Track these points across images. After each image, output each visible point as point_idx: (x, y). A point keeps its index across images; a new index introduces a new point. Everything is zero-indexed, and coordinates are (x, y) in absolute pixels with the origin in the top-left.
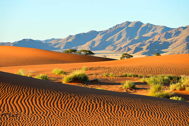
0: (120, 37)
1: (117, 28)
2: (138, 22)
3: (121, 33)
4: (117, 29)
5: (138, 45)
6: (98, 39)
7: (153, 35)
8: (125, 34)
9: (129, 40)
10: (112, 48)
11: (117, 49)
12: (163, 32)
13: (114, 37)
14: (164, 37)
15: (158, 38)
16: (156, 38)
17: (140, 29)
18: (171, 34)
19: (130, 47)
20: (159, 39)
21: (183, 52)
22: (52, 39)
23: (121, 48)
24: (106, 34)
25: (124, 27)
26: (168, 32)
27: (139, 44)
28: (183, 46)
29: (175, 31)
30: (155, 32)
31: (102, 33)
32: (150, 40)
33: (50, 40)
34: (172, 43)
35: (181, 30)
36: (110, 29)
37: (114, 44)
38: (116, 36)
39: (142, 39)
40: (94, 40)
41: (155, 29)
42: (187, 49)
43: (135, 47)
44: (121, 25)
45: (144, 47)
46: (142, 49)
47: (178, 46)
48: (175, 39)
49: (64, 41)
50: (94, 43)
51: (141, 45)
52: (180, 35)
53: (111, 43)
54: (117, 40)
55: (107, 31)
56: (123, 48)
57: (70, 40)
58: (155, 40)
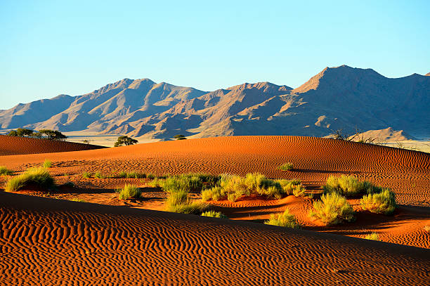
0: (113, 107)
1: (107, 91)
2: (145, 80)
3: (115, 100)
4: (108, 93)
5: (146, 121)
6: (73, 110)
7: (173, 103)
8: (124, 101)
9: (130, 112)
10: (99, 126)
11: (109, 128)
12: (189, 97)
13: (103, 107)
14: (192, 108)
15: (181, 109)
16: (178, 109)
17: (150, 92)
18: (203, 101)
19: (131, 124)
20: (183, 110)
21: (224, 134)
23: (116, 127)
24: (89, 102)
25: (120, 90)
26: (199, 98)
27: (148, 119)
28: (225, 122)
29: (211, 96)
30: (176, 97)
31: (81, 99)
32: (167, 112)
34: (205, 118)
35: (221, 95)
36: (96, 91)
37: (102, 119)
38: (106, 104)
39: (153, 110)
40: (66, 112)
41: (177, 93)
42: (230, 128)
43: (142, 124)
44: (116, 84)
45: (158, 125)
46: (153, 128)
47: (215, 123)
48: (211, 111)
49: (9, 114)
50: (65, 117)
51: (151, 121)
52: (219, 103)
53: (97, 117)
54: (109, 112)
55: (89, 96)
56: (120, 126)
57: (19, 113)
58: (176, 113)
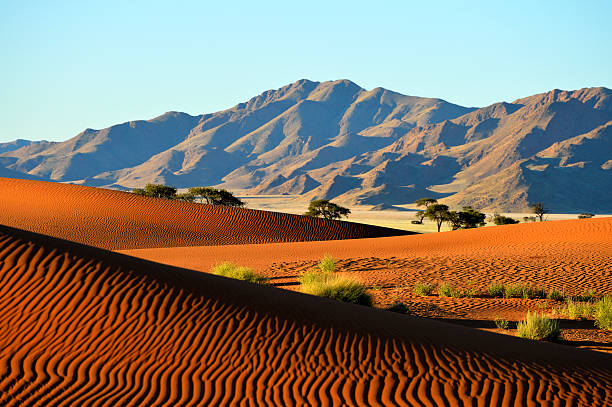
0: (276, 137)
1: (265, 104)
2: (343, 83)
3: (280, 126)
4: (268, 106)
5: (345, 168)
6: (193, 144)
7: (400, 132)
8: (297, 126)
9: (311, 149)
10: (247, 177)
11: (267, 181)
12: (433, 120)
13: (255, 139)
14: (439, 142)
15: (416, 144)
16: (410, 143)
17: (353, 107)
18: (463, 128)
19: (313, 174)
20: (421, 146)
21: (506, 196)
22: (19, 141)
23: (281, 180)
24: (226, 125)
25: (289, 103)
26: (453, 121)
27: (346, 164)
28: (510, 172)
29: (479, 118)
30: (407, 119)
31: (210, 120)
32: (388, 149)
33: (11, 147)
34: (467, 162)
35: (500, 114)
36: (242, 106)
37: (253, 163)
38: (262, 132)
39: (358, 146)
40: (182, 146)
41: (407, 110)
42: (521, 183)
43: (334, 174)
44: (282, 92)
45: (367, 177)
46: (358, 183)
47: (488, 174)
48: (479, 149)
49: (67, 149)
50: (179, 158)
51: (354, 169)
52: (498, 132)
53: (242, 159)
54: (267, 149)
55: (227, 115)
56: (290, 177)
57: (87, 148)
58: (405, 152)
